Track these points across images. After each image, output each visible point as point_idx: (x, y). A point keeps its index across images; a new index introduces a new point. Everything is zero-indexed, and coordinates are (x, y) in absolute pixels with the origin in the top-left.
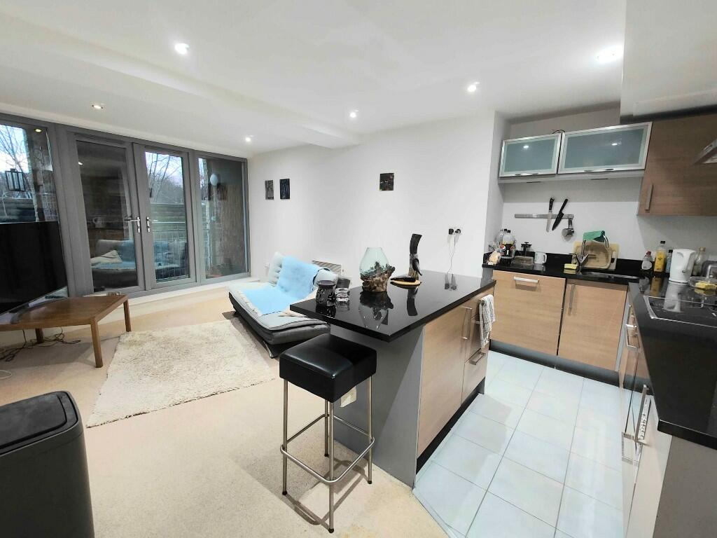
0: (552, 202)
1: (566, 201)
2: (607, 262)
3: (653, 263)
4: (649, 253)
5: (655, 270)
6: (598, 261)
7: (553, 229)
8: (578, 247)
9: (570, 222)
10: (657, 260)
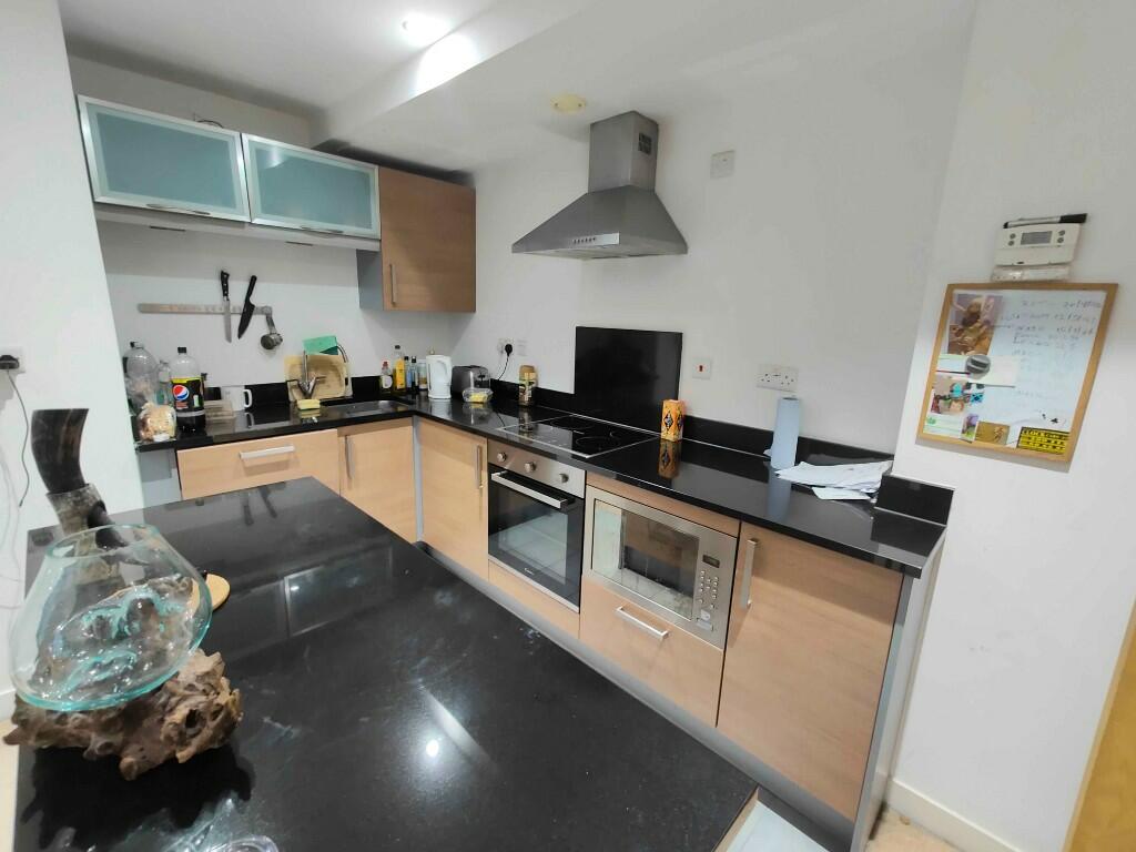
0: (224, 278)
1: (253, 280)
2: (341, 386)
3: (393, 376)
4: (386, 364)
5: (399, 387)
6: (329, 386)
7: (239, 337)
8: (293, 366)
9: (270, 322)
10: (398, 372)
